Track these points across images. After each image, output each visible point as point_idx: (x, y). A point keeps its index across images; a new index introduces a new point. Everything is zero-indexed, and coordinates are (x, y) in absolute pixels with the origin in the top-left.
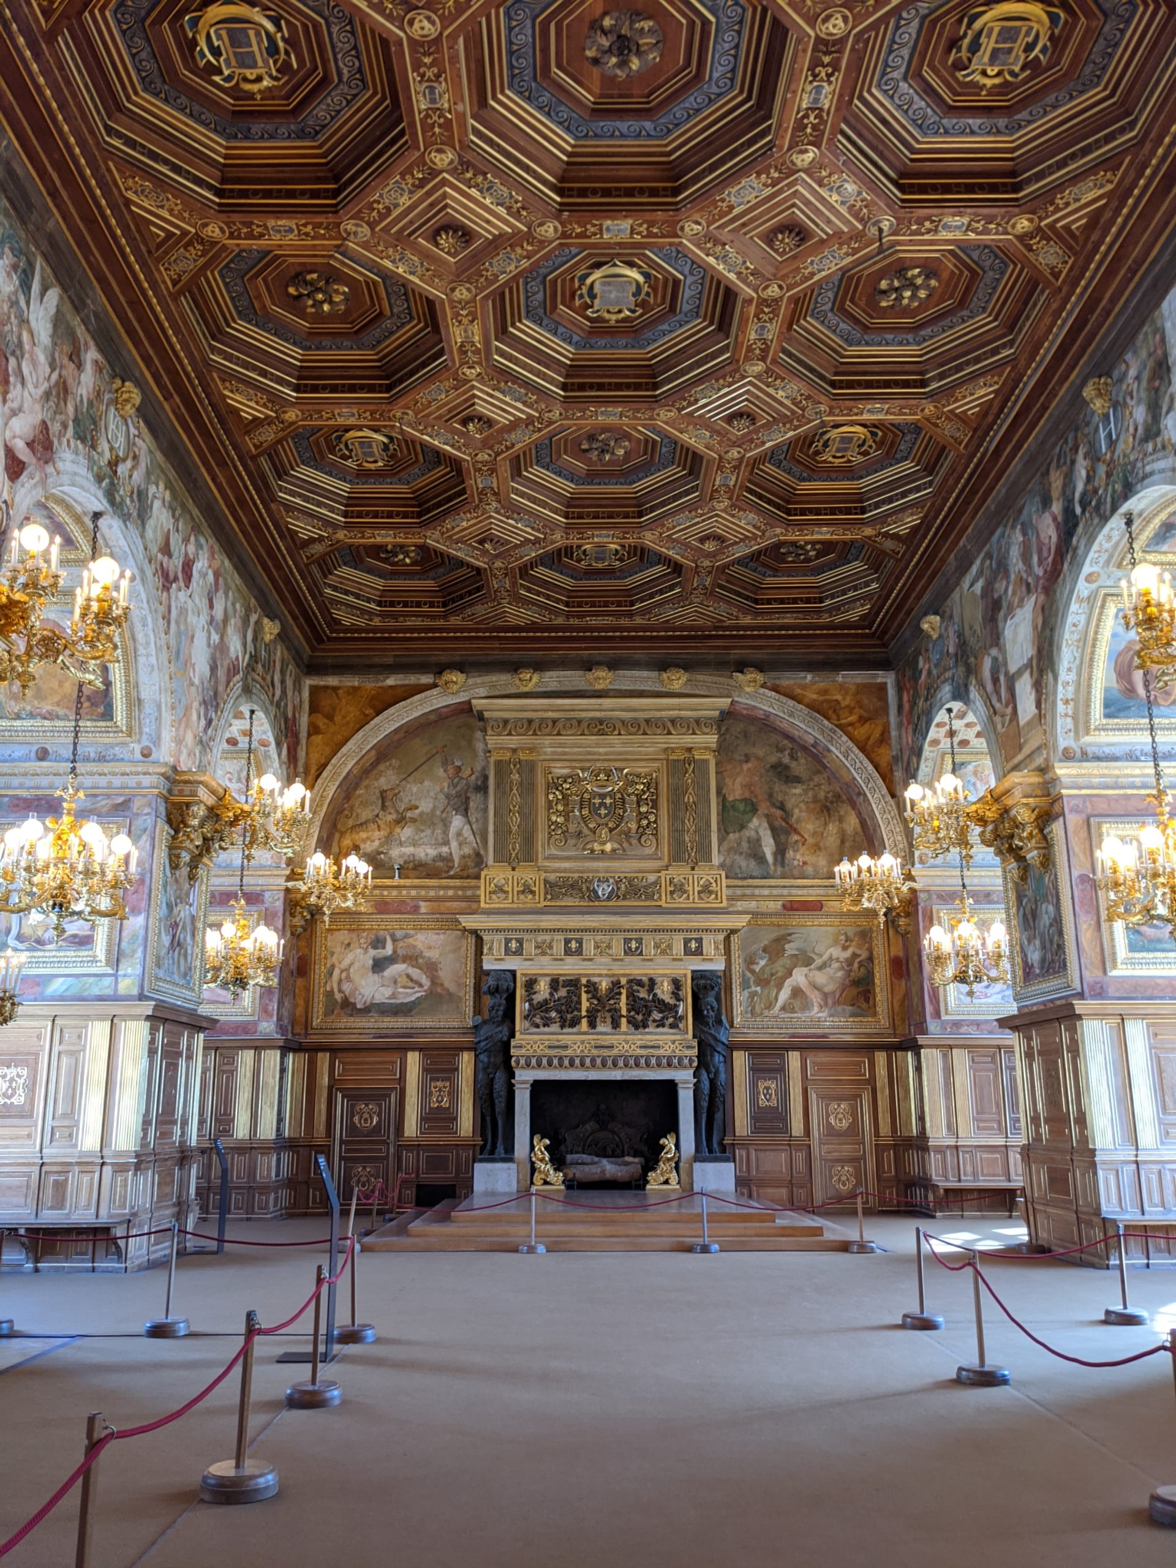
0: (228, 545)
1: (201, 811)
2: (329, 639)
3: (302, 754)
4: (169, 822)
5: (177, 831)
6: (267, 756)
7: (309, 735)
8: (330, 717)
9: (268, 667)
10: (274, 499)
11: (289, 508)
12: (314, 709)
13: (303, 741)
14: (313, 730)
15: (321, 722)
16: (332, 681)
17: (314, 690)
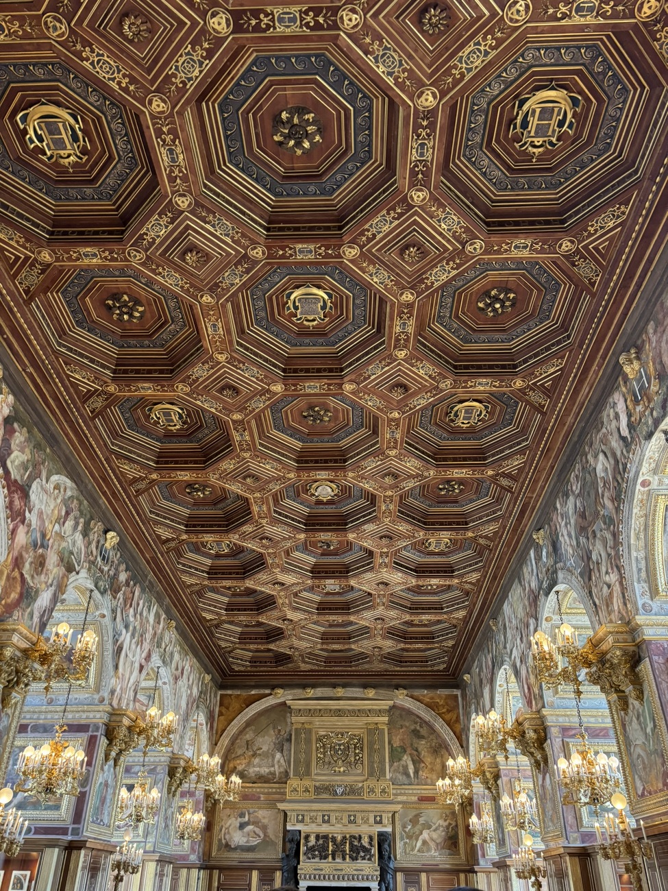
0: (196, 655)
1: (180, 770)
2: (230, 675)
3: (215, 725)
4: (169, 775)
5: (171, 779)
6: (202, 730)
7: (219, 716)
8: (228, 708)
9: (205, 694)
10: (214, 637)
11: (219, 639)
12: (221, 705)
13: (216, 719)
14: (221, 714)
15: (224, 710)
16: (229, 692)
17: (222, 696)
